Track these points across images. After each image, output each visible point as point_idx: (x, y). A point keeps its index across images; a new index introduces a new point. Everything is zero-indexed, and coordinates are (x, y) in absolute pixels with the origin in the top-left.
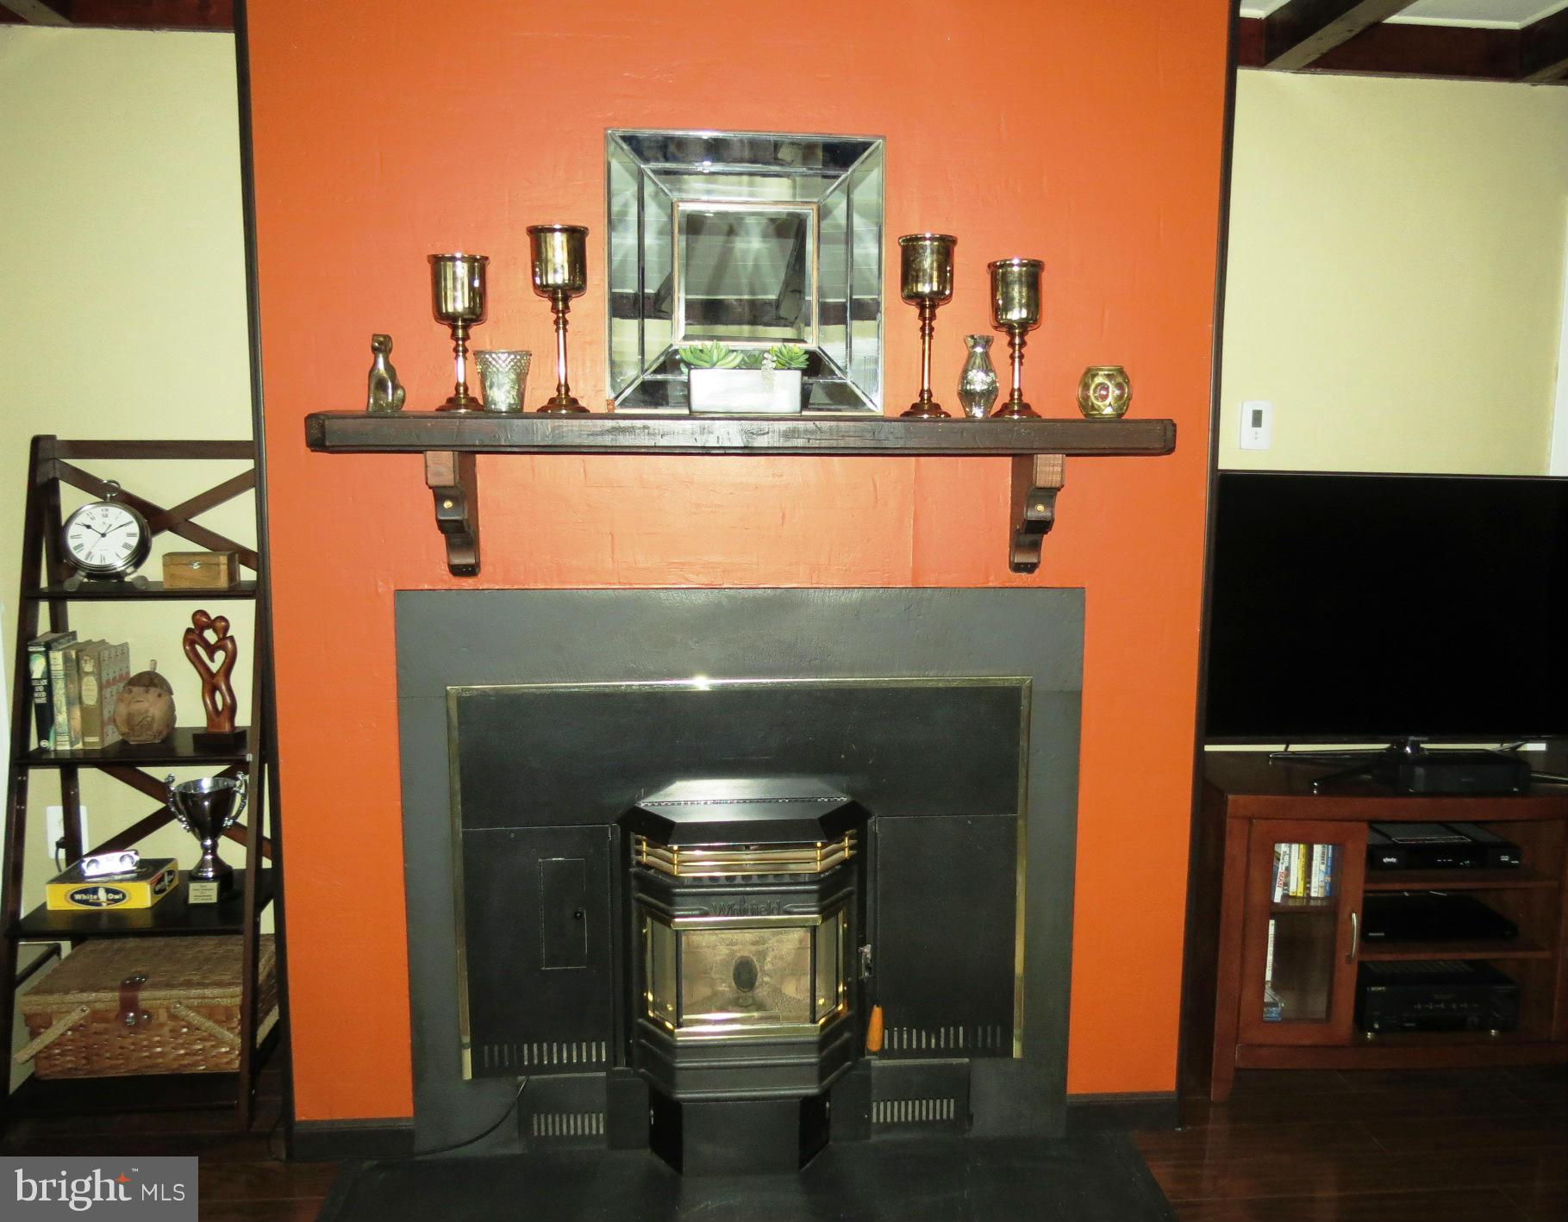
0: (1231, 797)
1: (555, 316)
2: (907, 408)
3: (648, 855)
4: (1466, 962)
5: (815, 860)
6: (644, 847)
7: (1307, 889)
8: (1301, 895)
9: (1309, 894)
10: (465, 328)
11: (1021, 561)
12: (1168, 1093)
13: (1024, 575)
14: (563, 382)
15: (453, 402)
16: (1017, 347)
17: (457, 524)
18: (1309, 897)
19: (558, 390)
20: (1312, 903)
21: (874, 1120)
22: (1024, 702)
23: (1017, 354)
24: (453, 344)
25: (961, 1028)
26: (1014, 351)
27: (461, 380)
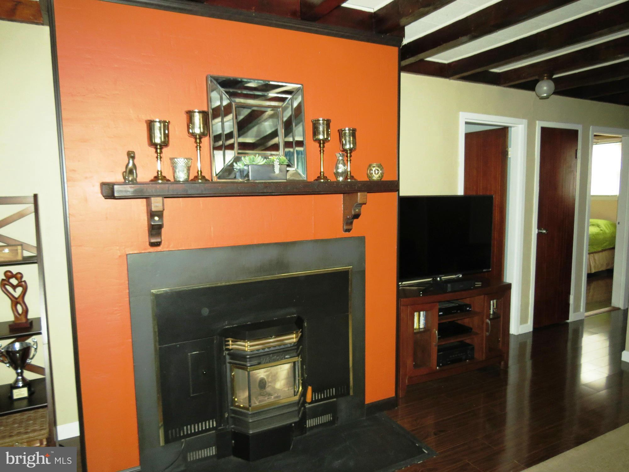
0: (402, 299)
1: (196, 145)
2: (316, 178)
3: (232, 345)
4: (458, 342)
5: (293, 338)
6: (230, 343)
7: (419, 326)
8: (417, 328)
9: (420, 327)
10: (161, 149)
11: (347, 228)
12: (393, 397)
13: (347, 233)
14: (199, 170)
15: (156, 178)
16: (349, 157)
17: (159, 226)
18: (419, 328)
19: (198, 173)
20: (421, 330)
21: (307, 426)
22: (350, 275)
23: (349, 159)
24: (156, 155)
25: (334, 389)
26: (348, 158)
27: (159, 170)
